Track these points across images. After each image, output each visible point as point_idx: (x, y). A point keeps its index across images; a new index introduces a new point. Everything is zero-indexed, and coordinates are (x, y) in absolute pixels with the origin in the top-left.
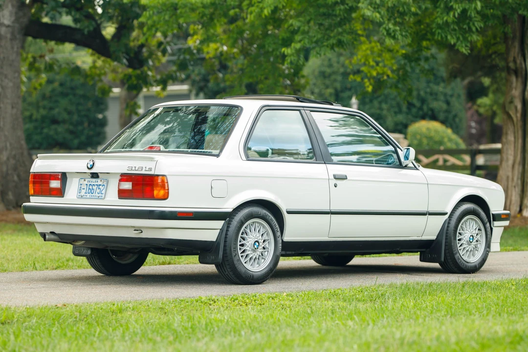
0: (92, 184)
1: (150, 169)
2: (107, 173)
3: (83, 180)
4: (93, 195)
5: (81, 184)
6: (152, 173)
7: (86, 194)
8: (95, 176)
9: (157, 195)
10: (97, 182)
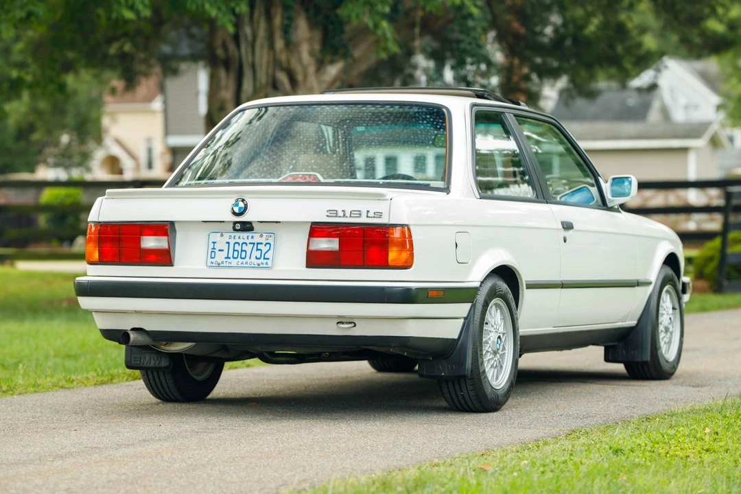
0: (242, 241)
1: (380, 215)
2: (277, 222)
3: (219, 234)
4: (244, 261)
5: (214, 243)
6: (384, 220)
7: (227, 260)
8: (247, 227)
9: (393, 260)
10: (252, 237)
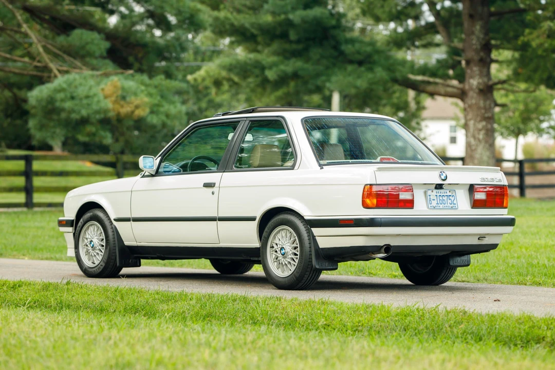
0: (442, 194)
3: (431, 191)
4: (445, 205)
5: (430, 195)
6: (502, 183)
7: (438, 205)
10: (446, 192)
